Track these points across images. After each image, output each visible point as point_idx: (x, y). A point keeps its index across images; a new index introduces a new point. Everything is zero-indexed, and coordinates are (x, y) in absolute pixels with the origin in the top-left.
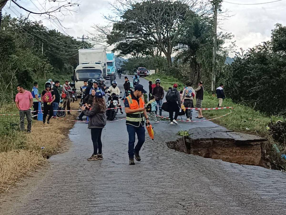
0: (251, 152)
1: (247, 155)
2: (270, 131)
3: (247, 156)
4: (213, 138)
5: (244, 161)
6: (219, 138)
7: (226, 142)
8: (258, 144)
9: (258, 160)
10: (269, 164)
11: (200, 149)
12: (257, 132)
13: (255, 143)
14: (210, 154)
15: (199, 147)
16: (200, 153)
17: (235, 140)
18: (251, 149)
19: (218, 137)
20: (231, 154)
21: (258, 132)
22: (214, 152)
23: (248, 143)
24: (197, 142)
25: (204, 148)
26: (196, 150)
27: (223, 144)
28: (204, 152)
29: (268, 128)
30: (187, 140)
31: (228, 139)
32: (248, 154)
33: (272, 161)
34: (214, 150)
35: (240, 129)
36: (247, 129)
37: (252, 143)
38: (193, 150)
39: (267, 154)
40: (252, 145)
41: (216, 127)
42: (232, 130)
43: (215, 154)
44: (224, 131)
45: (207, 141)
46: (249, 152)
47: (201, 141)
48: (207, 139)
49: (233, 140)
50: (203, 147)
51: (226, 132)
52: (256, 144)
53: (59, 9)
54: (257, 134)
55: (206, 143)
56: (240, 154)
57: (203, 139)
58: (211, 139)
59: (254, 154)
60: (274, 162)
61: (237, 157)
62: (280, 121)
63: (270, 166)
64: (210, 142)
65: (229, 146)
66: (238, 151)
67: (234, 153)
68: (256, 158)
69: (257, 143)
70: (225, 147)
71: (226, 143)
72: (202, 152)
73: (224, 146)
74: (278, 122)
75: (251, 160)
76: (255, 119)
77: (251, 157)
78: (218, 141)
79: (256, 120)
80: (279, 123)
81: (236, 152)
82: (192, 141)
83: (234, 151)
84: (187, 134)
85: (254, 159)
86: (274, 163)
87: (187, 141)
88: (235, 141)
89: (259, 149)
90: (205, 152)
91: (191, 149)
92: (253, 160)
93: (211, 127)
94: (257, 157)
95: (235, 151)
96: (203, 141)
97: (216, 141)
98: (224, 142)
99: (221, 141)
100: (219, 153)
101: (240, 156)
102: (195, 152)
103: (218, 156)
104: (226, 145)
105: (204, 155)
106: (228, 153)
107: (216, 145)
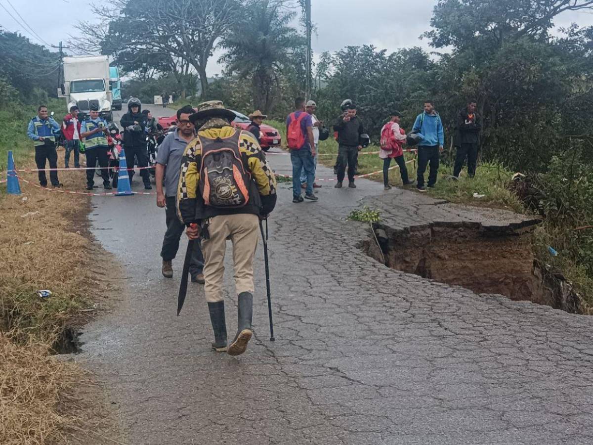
0: (515, 250)
1: (505, 257)
3: (506, 261)
5: (500, 272)
6: (443, 222)
7: (460, 231)
8: (527, 232)
9: (528, 267)
11: (408, 251)
13: (523, 230)
14: (427, 261)
15: (406, 248)
16: (408, 259)
17: (483, 225)
18: (515, 244)
20: (473, 257)
21: (506, 202)
22: (435, 254)
23: (512, 231)
24: (404, 235)
25: (417, 247)
26: (401, 253)
27: (452, 235)
28: (416, 257)
30: (382, 233)
31: (464, 223)
32: (508, 255)
34: (436, 249)
36: (475, 195)
37: (518, 231)
38: (394, 256)
40: (517, 235)
42: (443, 200)
43: (437, 259)
44: (430, 203)
45: (423, 232)
46: (509, 251)
47: (412, 233)
48: (422, 228)
49: (477, 225)
50: (415, 246)
51: (435, 204)
55: (422, 235)
56: (490, 257)
57: (415, 227)
58: (429, 226)
59: (521, 254)
61: (486, 263)
62: (520, 174)
63: (541, 276)
64: (428, 234)
65: (467, 239)
66: (487, 250)
67: (478, 255)
68: (525, 263)
69: (527, 228)
70: (460, 243)
71: (461, 234)
72: (413, 258)
74: (515, 177)
75: (516, 268)
77: (515, 261)
78: (440, 229)
80: (519, 179)
81: (483, 253)
82: (394, 234)
83: (479, 250)
85: (521, 266)
87: (380, 235)
88: (483, 227)
90: (418, 258)
91: (390, 253)
92: (519, 268)
95: (481, 252)
96: (415, 233)
97: (436, 229)
98: (456, 231)
99: (449, 230)
100: (447, 257)
101: (491, 261)
102: (399, 258)
103: (443, 265)
104: (461, 237)
105: (417, 264)
106: (466, 256)
107: (438, 239)
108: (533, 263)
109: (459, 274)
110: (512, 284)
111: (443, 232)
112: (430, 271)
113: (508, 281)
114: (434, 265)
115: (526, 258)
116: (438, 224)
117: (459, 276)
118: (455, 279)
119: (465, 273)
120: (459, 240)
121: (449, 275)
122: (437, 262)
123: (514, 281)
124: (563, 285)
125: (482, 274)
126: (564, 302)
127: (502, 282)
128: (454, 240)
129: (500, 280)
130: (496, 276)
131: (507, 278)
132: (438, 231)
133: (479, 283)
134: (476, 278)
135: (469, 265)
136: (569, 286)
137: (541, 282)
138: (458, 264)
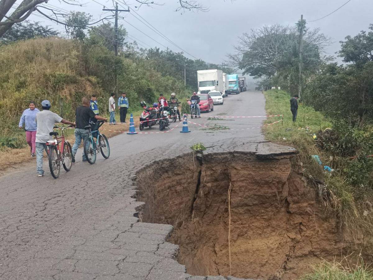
0: (277, 167)
1: (272, 170)
2: (316, 140)
3: (273, 172)
5: (269, 178)
8: (286, 158)
9: (285, 176)
10: (303, 179)
11: (214, 165)
14: (228, 170)
15: (212, 163)
16: (214, 169)
18: (277, 164)
19: (239, 150)
20: (254, 170)
22: (233, 167)
23: (272, 157)
24: (210, 157)
25: (219, 163)
26: (210, 166)
27: (244, 158)
28: (219, 168)
29: (315, 137)
31: (250, 152)
32: (274, 169)
33: (308, 175)
34: (233, 164)
35: (278, 139)
36: (284, 138)
37: (277, 157)
38: (205, 167)
39: (303, 167)
40: (279, 159)
42: (267, 141)
44: (258, 142)
45: (222, 156)
46: (274, 167)
47: (215, 156)
48: (223, 154)
49: (254, 154)
50: (217, 162)
52: (283, 158)
54: (292, 145)
56: (264, 170)
58: (230, 153)
59: (281, 169)
61: (261, 172)
62: (329, 128)
63: (305, 181)
64: (227, 157)
65: (251, 160)
66: (262, 166)
67: (256, 168)
68: (283, 173)
69: (285, 156)
70: (247, 162)
71: (248, 157)
72: (217, 168)
73: (245, 161)
77: (277, 172)
78: (238, 155)
80: (327, 131)
81: (259, 168)
82: (205, 155)
83: (257, 166)
85: (281, 175)
86: (310, 178)
87: (198, 156)
88: (257, 155)
89: (288, 164)
90: (221, 168)
91: (203, 165)
92: (279, 176)
93: (249, 137)
94: (285, 172)
96: (218, 156)
97: (235, 154)
98: (246, 156)
99: (242, 155)
100: (239, 168)
101: (264, 172)
102: (208, 168)
103: (238, 172)
105: (219, 171)
106: (250, 169)
107: (236, 159)
108: (302, 174)
109: (247, 177)
110: (277, 184)
112: (231, 175)
113: (274, 182)
114: (233, 173)
115: (284, 171)
116: (237, 152)
117: (247, 179)
118: (245, 180)
119: (250, 177)
120: (247, 160)
121: (242, 177)
122: (234, 171)
123: (278, 183)
124: (320, 186)
125: (260, 178)
126: (320, 195)
127: (271, 183)
128: (244, 160)
129: (270, 182)
130: (267, 179)
131: (273, 181)
132: (237, 156)
133: (258, 183)
134: (256, 180)
135: (252, 173)
136: (325, 187)
137: (306, 184)
138: (246, 172)
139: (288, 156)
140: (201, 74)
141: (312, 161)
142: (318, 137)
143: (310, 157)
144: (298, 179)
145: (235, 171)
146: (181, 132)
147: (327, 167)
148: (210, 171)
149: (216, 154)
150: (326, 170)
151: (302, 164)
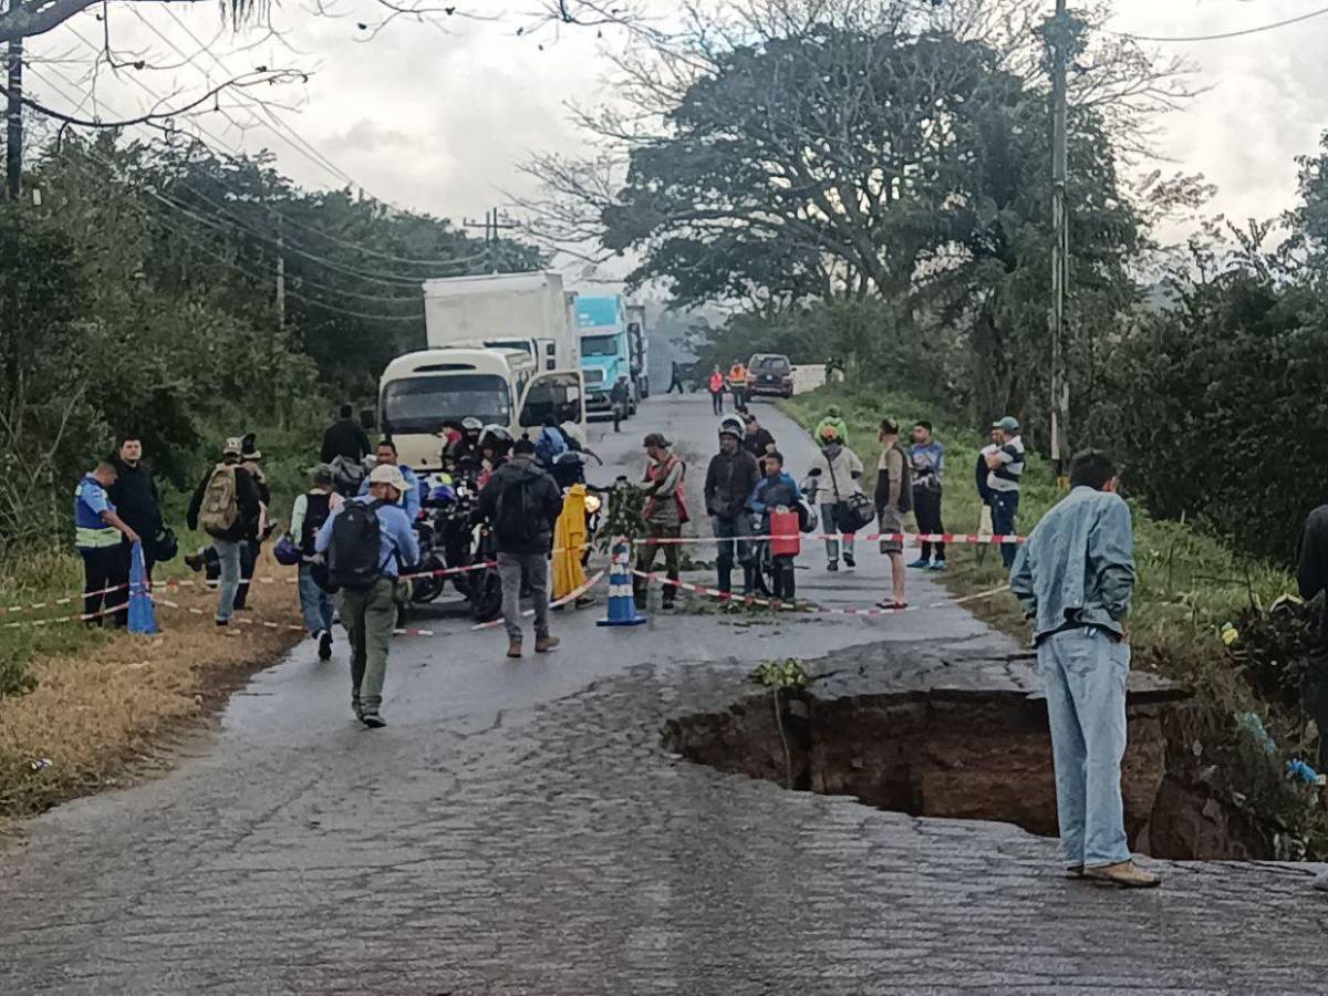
2: (1241, 647)
4: (922, 693)
6: (954, 691)
7: (990, 709)
8: (1147, 716)
9: (1148, 790)
10: (1211, 808)
11: (857, 746)
12: (1154, 658)
14: (913, 770)
15: (852, 738)
16: (857, 764)
17: (1030, 697)
19: (951, 687)
20: (1017, 765)
21: (1159, 656)
22: (932, 758)
24: (842, 713)
25: (878, 739)
26: (842, 750)
27: (972, 719)
28: (878, 760)
29: (1231, 634)
30: (796, 706)
31: (998, 693)
33: (1227, 793)
34: (933, 747)
38: (825, 754)
39: (1206, 761)
41: (973, 637)
43: (937, 768)
44: (999, 655)
45: (891, 709)
47: (863, 710)
48: (894, 699)
49: (1021, 698)
50: (872, 737)
51: (1009, 659)
53: (213, 96)
54: (1154, 666)
55: (889, 714)
57: (872, 697)
58: (916, 696)
60: (1240, 800)
62: (1292, 598)
63: (1220, 817)
64: (907, 713)
65: (1004, 727)
67: (1027, 760)
68: (1138, 781)
69: (1144, 708)
70: (987, 735)
71: (991, 716)
72: (869, 761)
73: (980, 728)
74: (1279, 605)
76: (1181, 594)
78: (950, 705)
79: (1185, 599)
80: (1285, 609)
82: (818, 709)
83: (1030, 751)
84: (795, 676)
86: (1239, 804)
87: (792, 712)
88: (1031, 700)
89: (1153, 740)
90: (884, 762)
91: (815, 749)
93: (946, 640)
94: (1145, 776)
95: (1035, 754)
96: (873, 709)
97: (939, 704)
98: (981, 710)
99: (966, 707)
100: (957, 763)
102: (835, 760)
103: (949, 779)
104: (991, 721)
105: (878, 774)
106: (1001, 763)
107: (942, 724)
108: (1203, 789)
111: (952, 712)
112: (921, 792)
114: (931, 780)
115: (1139, 772)
117: (987, 806)
119: (1002, 798)
120: (987, 728)
121: (965, 801)
122: (936, 774)
124: (1281, 841)
125: (1039, 803)
128: (975, 728)
132: (943, 710)
135: (1009, 781)
136: (1298, 846)
137: (1221, 831)
138: (985, 779)
139: (1154, 709)
140: (449, 303)
141: (1239, 733)
142: (1247, 635)
143: (1230, 721)
144: (1187, 812)
145: (938, 773)
146: (600, 624)
147: (1298, 764)
148: (839, 775)
149: (865, 700)
150: (1294, 776)
151: (1197, 749)
